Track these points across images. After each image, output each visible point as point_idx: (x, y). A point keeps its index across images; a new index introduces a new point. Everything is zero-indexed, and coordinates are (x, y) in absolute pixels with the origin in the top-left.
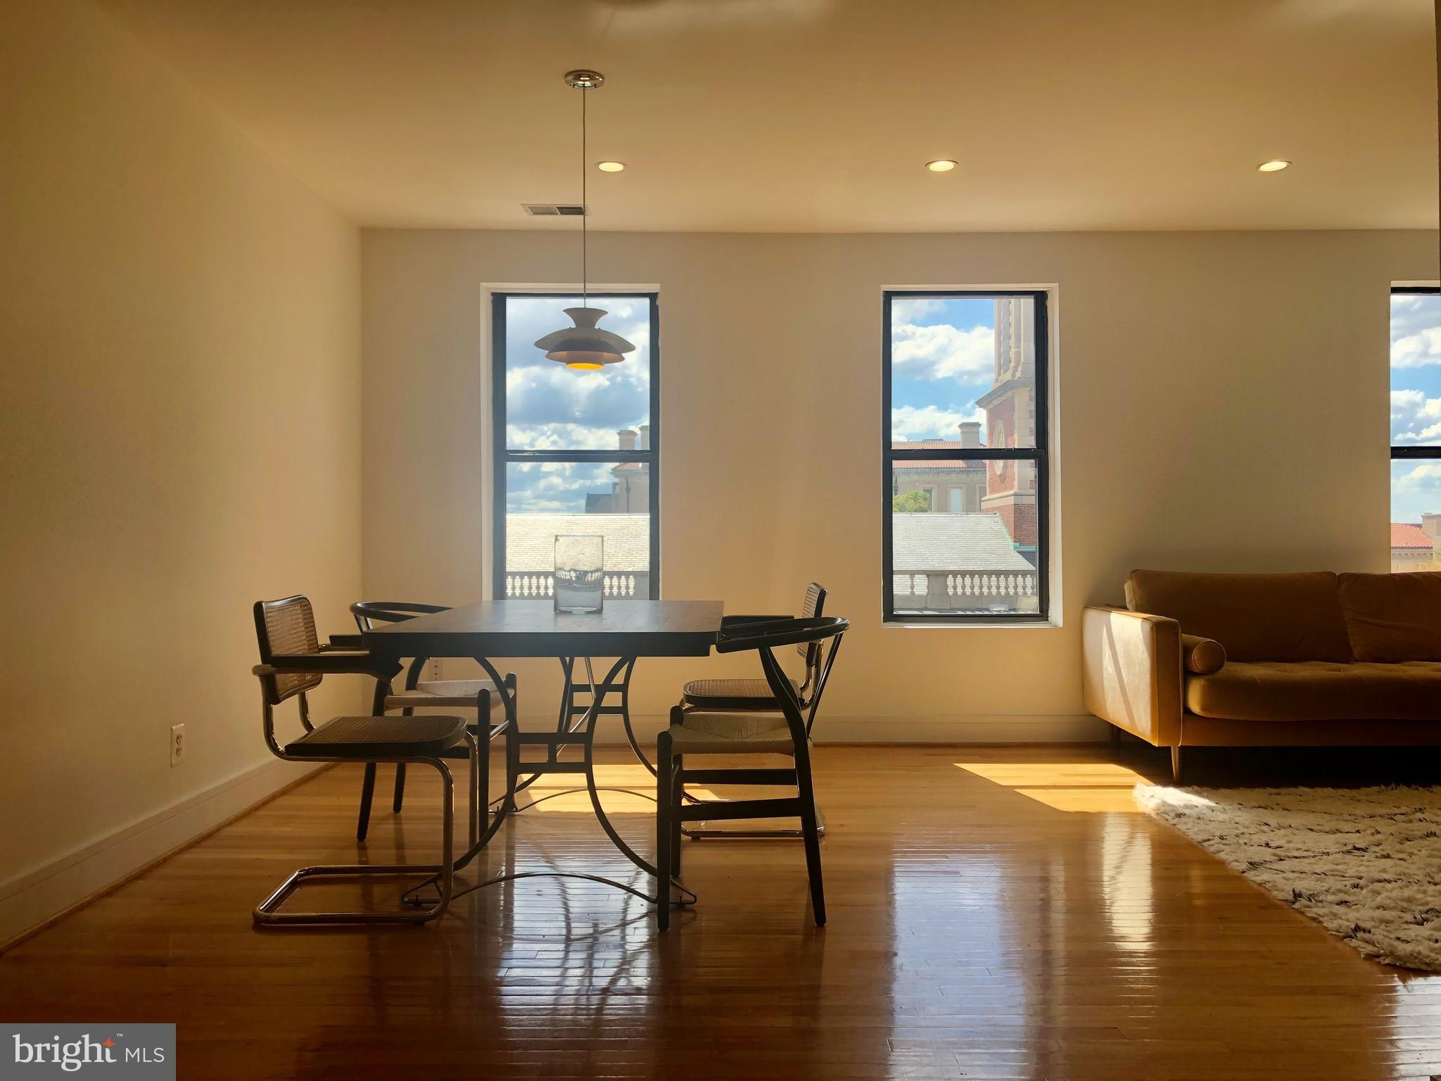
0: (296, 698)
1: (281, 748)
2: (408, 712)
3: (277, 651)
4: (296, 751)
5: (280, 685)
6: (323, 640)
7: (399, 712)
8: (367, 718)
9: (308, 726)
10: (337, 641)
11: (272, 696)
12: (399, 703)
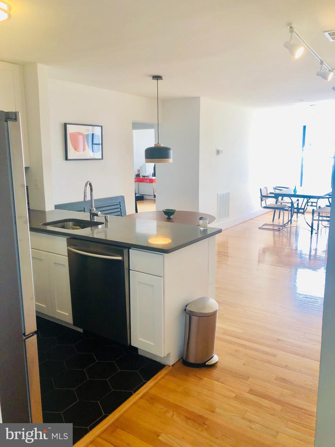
0: (265, 201)
1: (263, 207)
2: (281, 204)
3: (263, 195)
4: (265, 207)
5: (263, 199)
6: (269, 193)
7: (280, 204)
8: (274, 204)
9: (266, 205)
10: (271, 193)
11: (262, 200)
12: (280, 202)
